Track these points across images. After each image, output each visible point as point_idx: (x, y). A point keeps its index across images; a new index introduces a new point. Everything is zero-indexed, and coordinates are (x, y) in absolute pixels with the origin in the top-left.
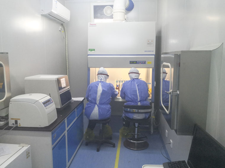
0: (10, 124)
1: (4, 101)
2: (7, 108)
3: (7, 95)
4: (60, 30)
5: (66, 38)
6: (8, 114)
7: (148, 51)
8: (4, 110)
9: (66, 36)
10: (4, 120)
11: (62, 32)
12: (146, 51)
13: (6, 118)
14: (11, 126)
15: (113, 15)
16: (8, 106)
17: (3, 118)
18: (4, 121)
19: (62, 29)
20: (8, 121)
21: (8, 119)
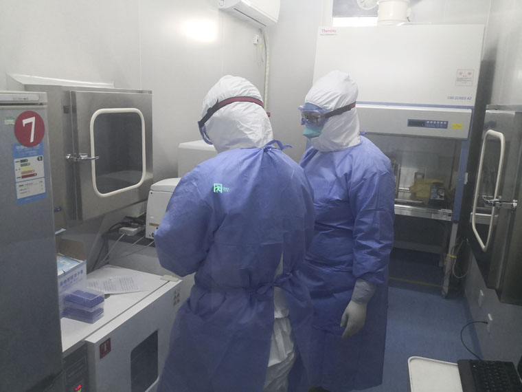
0: (148, 235)
1: (139, 188)
2: (143, 203)
3: (145, 176)
4: (256, 42)
5: (267, 62)
6: (146, 213)
7: (456, 98)
8: (137, 205)
9: (268, 57)
10: (137, 224)
11: (261, 46)
12: (451, 98)
13: (141, 220)
14: (149, 237)
15: (378, 9)
16: (146, 199)
17: (134, 220)
18: (137, 227)
19: (261, 40)
20: (143, 229)
21: (145, 223)
